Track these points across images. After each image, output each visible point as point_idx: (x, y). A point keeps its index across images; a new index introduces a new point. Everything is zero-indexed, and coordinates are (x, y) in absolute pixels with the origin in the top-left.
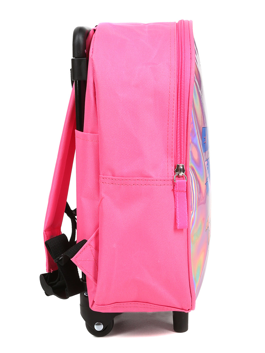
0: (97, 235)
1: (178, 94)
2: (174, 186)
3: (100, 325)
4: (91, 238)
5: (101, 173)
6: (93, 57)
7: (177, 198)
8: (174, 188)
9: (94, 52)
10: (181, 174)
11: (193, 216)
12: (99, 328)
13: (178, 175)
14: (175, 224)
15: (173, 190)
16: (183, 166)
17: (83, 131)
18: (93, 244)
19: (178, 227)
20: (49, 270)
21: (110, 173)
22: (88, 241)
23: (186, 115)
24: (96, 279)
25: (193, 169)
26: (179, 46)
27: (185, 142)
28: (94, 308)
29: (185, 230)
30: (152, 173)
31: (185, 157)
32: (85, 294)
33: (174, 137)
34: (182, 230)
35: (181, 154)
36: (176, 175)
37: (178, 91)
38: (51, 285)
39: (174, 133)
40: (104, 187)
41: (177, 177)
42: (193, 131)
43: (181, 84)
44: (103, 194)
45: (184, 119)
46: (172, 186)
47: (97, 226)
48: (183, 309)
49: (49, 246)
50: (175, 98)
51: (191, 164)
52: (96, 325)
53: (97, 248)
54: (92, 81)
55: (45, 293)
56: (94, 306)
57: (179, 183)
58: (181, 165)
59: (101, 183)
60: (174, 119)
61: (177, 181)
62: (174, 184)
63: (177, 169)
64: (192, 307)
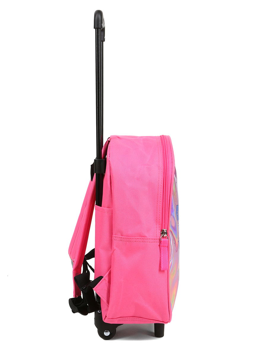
0: (110, 273)
1: (164, 185)
2: (160, 243)
3: (107, 332)
4: (106, 275)
5: (114, 233)
6: (110, 160)
7: (162, 250)
8: (160, 244)
9: (110, 156)
10: (165, 235)
11: (171, 262)
12: (107, 334)
13: (163, 236)
14: (160, 267)
15: (160, 246)
16: (166, 230)
17: (101, 206)
18: (107, 279)
19: (162, 270)
20: (76, 296)
21: (120, 234)
22: (104, 277)
23: (169, 198)
24: (108, 302)
25: (171, 232)
26: (164, 153)
27: (168, 215)
28: (106, 321)
29: (166, 271)
30: (146, 235)
31: (167, 225)
32: (98, 312)
33: (161, 211)
34: (164, 271)
35: (165, 223)
36: (162, 236)
37: (164, 183)
38: (77, 306)
39: (161, 209)
40: (115, 243)
41: (162, 237)
42: (172, 208)
43: (166, 178)
44: (114, 247)
45: (167, 196)
46: (159, 243)
47: (110, 267)
48: (163, 322)
49: (76, 280)
50: (162, 187)
51: (170, 228)
52: (105, 332)
53: (109, 282)
54: (109, 175)
55: (72, 311)
56: (106, 319)
57: (163, 241)
58: (165, 229)
59: (113, 241)
60: (161, 200)
61: (162, 240)
62: (160, 242)
63: (163, 232)
64: (169, 321)
